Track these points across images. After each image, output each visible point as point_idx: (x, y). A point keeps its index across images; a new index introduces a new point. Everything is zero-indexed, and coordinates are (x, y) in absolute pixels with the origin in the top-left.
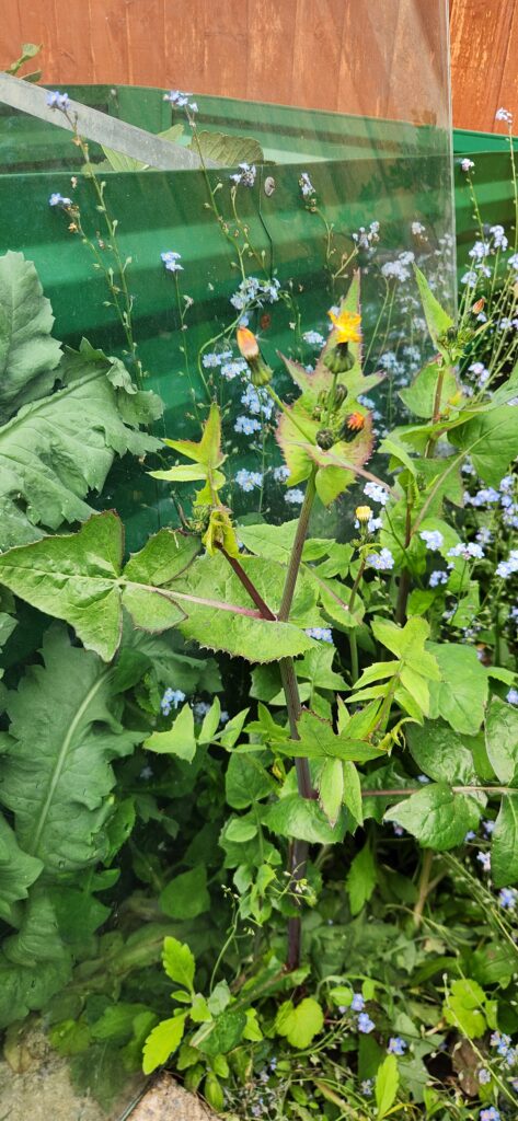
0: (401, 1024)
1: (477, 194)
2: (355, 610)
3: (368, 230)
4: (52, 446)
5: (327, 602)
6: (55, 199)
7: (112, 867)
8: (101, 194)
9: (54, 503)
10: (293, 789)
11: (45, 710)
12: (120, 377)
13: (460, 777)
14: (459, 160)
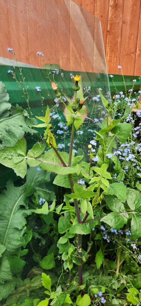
0: (115, 302)
1: (115, 84)
2: (90, 175)
3: (88, 88)
4: (9, 129)
5: (83, 173)
6: (9, 71)
7: (26, 248)
8: (21, 71)
9: (9, 143)
10: (76, 222)
11: (7, 202)
12: (26, 114)
13: (121, 211)
14: (109, 76)
